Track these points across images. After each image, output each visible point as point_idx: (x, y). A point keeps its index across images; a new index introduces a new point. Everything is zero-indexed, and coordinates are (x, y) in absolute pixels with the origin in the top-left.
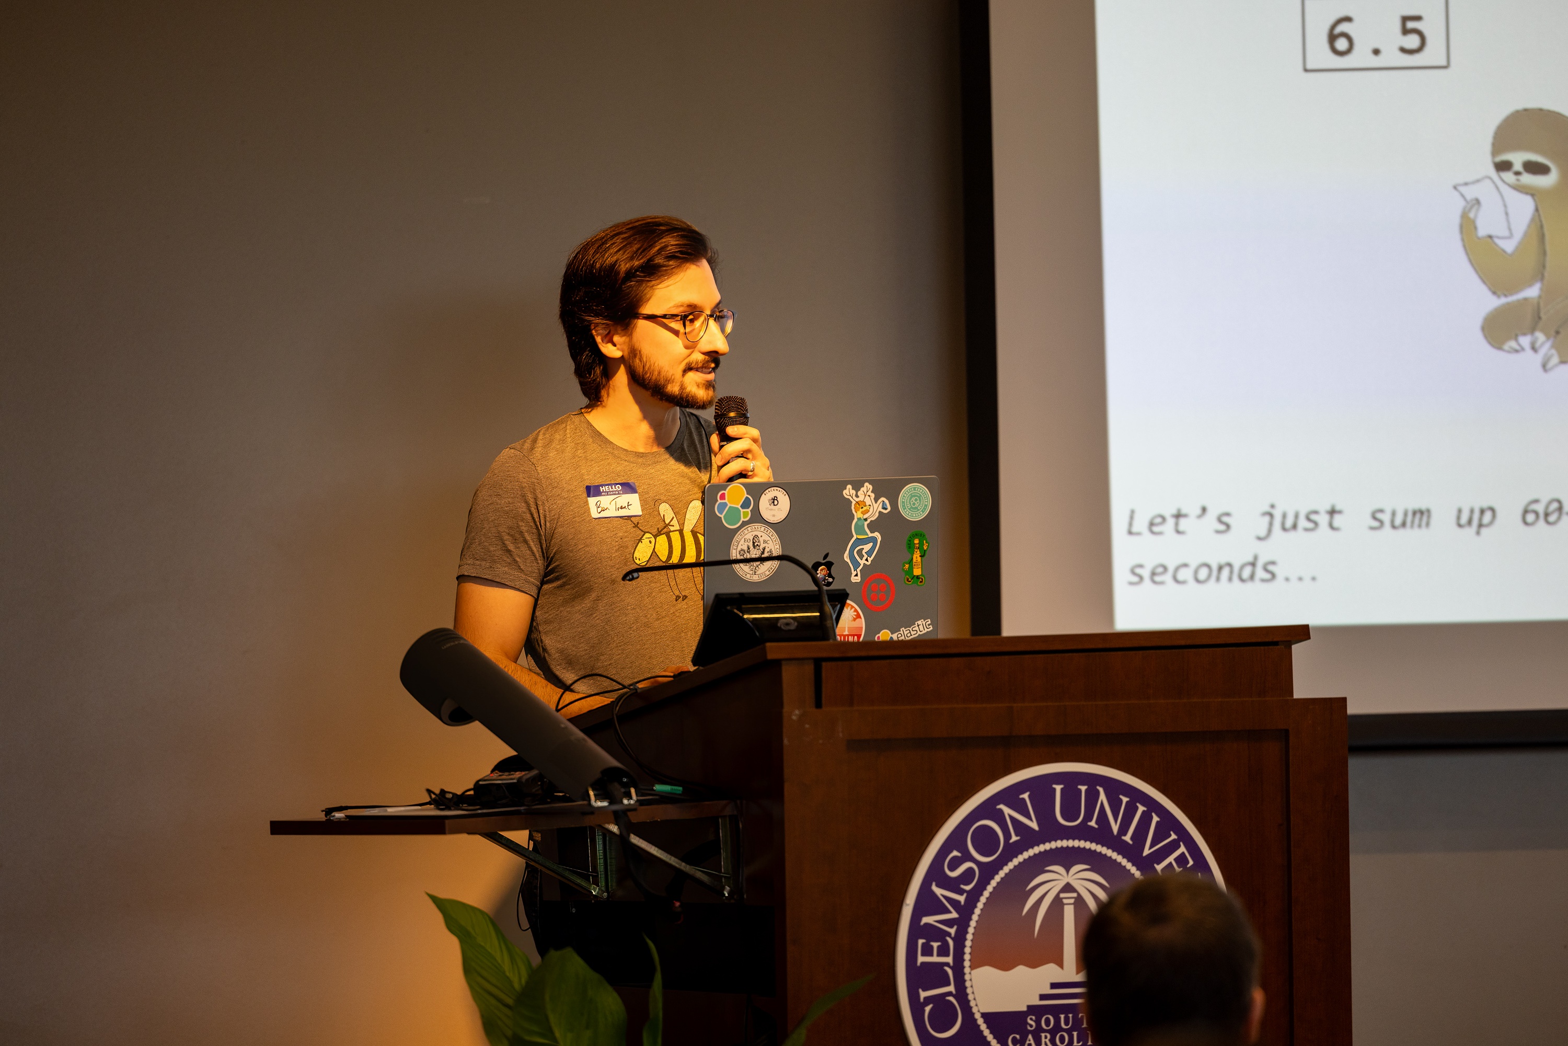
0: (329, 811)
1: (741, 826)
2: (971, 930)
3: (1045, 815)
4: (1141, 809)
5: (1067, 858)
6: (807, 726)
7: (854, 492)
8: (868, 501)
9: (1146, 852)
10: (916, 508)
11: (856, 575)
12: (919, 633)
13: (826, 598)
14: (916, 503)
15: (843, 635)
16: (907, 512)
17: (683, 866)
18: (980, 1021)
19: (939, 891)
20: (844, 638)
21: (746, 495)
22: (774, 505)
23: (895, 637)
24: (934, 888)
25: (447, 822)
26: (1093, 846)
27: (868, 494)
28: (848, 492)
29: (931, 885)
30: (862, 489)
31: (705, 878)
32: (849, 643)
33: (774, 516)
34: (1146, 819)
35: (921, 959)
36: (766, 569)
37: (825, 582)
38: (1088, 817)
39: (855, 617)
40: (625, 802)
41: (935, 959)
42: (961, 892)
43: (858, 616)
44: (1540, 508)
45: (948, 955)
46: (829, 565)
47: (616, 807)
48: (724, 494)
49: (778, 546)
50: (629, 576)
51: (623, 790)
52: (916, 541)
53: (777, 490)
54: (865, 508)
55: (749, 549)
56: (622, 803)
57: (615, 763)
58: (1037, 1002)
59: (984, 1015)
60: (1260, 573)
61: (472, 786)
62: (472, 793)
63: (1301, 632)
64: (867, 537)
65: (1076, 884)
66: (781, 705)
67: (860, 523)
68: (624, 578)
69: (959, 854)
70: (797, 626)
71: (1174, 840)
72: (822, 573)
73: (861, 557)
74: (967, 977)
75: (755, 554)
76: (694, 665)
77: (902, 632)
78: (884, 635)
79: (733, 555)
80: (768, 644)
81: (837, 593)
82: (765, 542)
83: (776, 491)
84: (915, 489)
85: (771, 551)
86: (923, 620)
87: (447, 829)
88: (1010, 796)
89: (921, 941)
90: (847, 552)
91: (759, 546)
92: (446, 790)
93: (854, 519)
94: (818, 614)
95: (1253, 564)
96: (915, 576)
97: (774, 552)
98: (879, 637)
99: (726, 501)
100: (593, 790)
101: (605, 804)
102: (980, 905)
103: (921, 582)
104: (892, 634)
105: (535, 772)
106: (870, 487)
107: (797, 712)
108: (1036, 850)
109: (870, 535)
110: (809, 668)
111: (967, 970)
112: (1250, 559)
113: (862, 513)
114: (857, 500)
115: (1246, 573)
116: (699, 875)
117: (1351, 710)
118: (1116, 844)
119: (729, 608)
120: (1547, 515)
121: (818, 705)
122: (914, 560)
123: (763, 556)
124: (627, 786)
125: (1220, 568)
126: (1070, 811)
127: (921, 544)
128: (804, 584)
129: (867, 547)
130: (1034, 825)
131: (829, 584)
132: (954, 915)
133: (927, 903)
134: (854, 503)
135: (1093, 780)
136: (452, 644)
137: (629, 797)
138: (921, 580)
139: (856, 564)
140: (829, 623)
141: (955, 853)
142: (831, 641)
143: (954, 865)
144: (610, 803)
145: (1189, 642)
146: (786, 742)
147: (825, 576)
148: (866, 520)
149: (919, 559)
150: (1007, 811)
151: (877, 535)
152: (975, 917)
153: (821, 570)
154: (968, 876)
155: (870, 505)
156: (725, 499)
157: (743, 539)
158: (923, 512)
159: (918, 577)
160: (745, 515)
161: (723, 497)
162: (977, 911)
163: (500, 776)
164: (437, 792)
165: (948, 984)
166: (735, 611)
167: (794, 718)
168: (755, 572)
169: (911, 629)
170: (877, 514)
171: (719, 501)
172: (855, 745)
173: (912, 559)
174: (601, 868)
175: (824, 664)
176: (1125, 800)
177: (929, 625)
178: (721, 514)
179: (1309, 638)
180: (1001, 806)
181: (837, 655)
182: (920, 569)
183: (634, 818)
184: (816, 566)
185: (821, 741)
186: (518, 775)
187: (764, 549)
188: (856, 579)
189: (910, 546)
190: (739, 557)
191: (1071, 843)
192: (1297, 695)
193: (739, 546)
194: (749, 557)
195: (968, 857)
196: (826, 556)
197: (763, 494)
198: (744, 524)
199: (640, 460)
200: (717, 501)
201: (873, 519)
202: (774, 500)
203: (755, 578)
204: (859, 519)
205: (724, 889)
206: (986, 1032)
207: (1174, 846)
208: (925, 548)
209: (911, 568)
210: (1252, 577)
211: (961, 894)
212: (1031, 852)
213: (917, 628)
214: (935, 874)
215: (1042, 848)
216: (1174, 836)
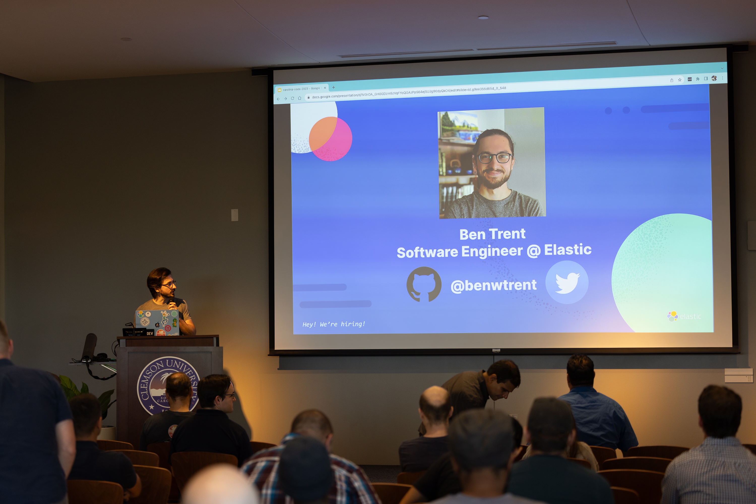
2: (151, 383)
3: (165, 364)
4: (183, 364)
5: (169, 372)
8: (165, 314)
9: (184, 371)
10: (175, 315)
12: (176, 335)
18: (152, 397)
19: (145, 376)
21: (143, 312)
23: (171, 335)
24: (144, 376)
26: (174, 370)
28: (162, 312)
34: (184, 366)
35: (141, 387)
36: (147, 324)
38: (173, 365)
39: (164, 332)
41: (144, 387)
42: (149, 377)
45: (146, 387)
46: (159, 324)
47: (87, 362)
58: (163, 395)
59: (153, 397)
73: (165, 323)
74: (150, 390)
78: (169, 335)
84: (174, 312)
88: (158, 362)
89: (141, 384)
90: (162, 322)
91: (145, 321)
102: (152, 379)
108: (163, 370)
109: (166, 319)
111: (150, 389)
126: (169, 364)
127: (176, 320)
129: (166, 321)
130: (163, 366)
132: (148, 380)
133: (143, 378)
135: (174, 359)
137: (89, 360)
139: (164, 324)
141: (148, 370)
143: (148, 372)
150: (158, 364)
151: (167, 319)
152: (151, 381)
154: (150, 374)
161: (139, 313)
162: (152, 380)
165: (146, 391)
170: (167, 316)
176: (180, 363)
178: (138, 315)
180: (157, 363)
191: (170, 369)
193: (142, 321)
195: (150, 371)
196: (158, 322)
198: (143, 317)
202: (148, 313)
203: (145, 326)
204: (164, 316)
206: (153, 399)
207: (189, 370)
209: (174, 325)
212: (162, 371)
214: (144, 374)
215: (164, 370)
216: (189, 369)
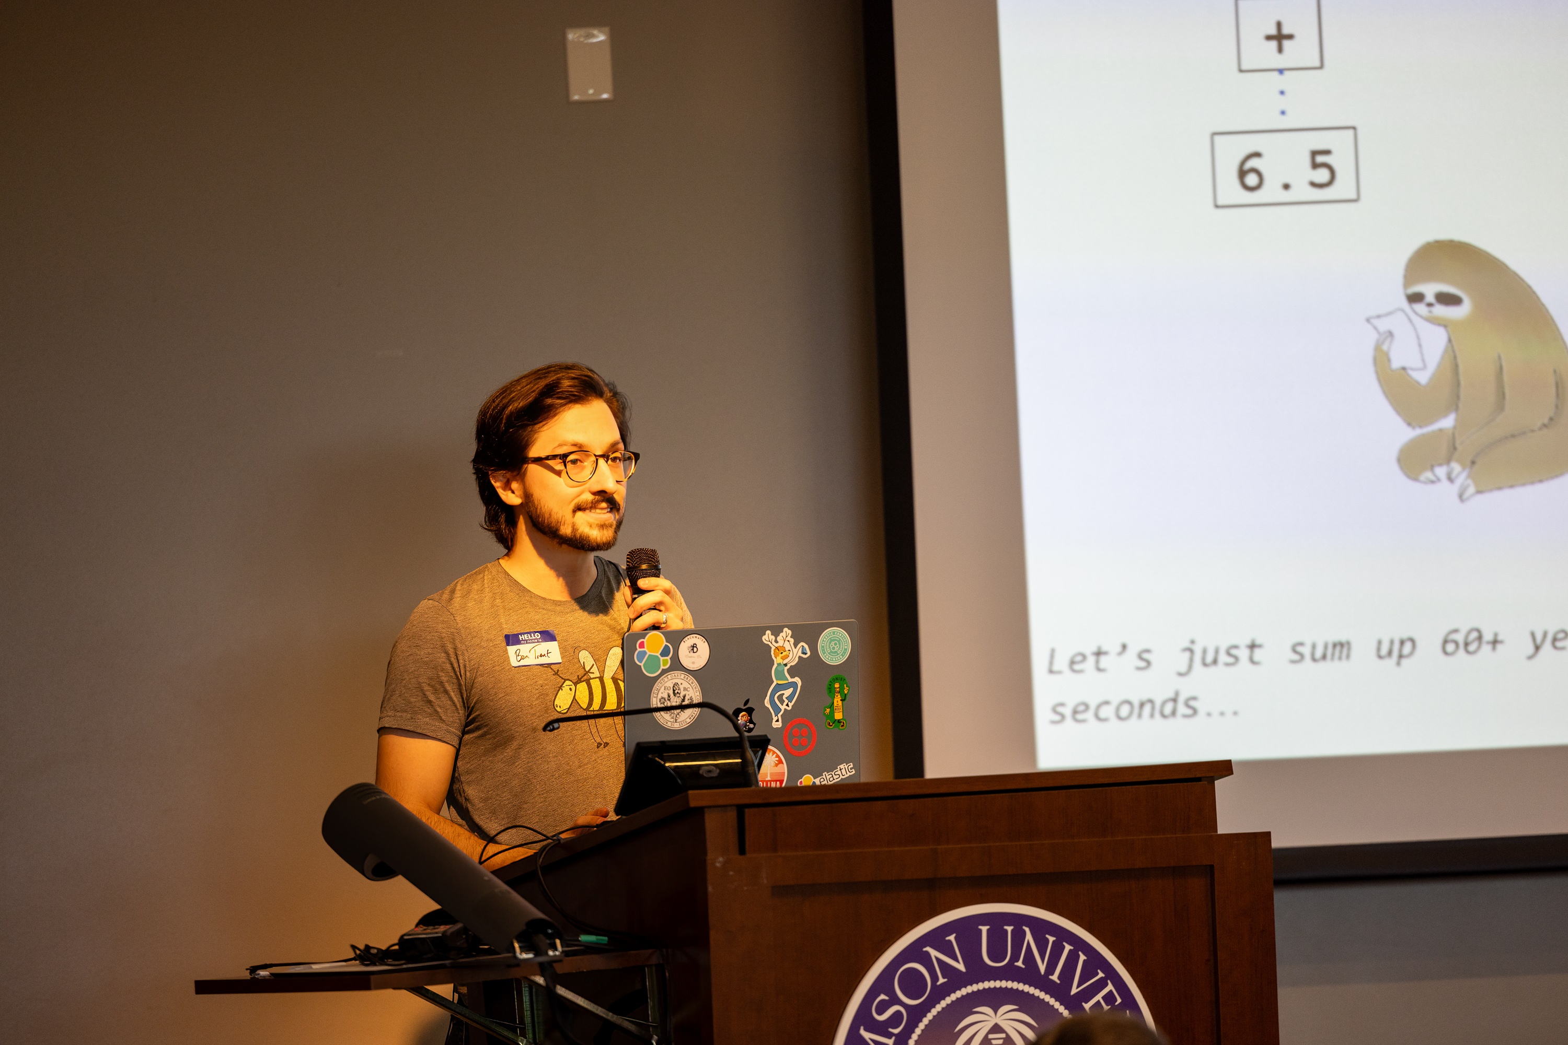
0: (253, 969)
1: (667, 974)
3: (971, 956)
4: (1068, 948)
5: (995, 999)
6: (731, 873)
7: (773, 638)
8: (787, 646)
9: (1074, 991)
10: (836, 652)
11: (777, 721)
12: (841, 777)
13: (747, 744)
14: (834, 646)
15: (765, 781)
16: (827, 657)
17: (610, 1016)
19: (867, 1035)
20: (767, 784)
21: (665, 643)
22: (694, 652)
23: (817, 782)
24: (862, 1032)
25: (373, 977)
26: (1021, 987)
27: (788, 639)
28: (768, 637)
29: (859, 1029)
30: (781, 634)
31: (632, 1028)
32: (771, 789)
33: (693, 663)
34: (1072, 959)
36: (687, 717)
37: (746, 728)
38: (1015, 957)
39: (777, 762)
40: (551, 953)
42: (889, 1036)
43: (780, 762)
44: (1460, 638)
46: (750, 711)
47: (541, 959)
48: (643, 642)
49: (698, 694)
50: (550, 726)
51: (548, 941)
52: (837, 685)
53: (696, 637)
54: (784, 654)
55: (669, 696)
56: (547, 954)
57: (539, 915)
60: (1182, 709)
61: (396, 941)
62: (396, 947)
63: (1224, 768)
64: (787, 682)
65: (1004, 1025)
66: (705, 852)
67: (780, 668)
68: (545, 729)
69: (886, 998)
70: (719, 773)
71: (1102, 978)
72: (743, 719)
73: (782, 702)
75: (675, 701)
76: (617, 815)
77: (824, 777)
78: (807, 780)
79: (654, 703)
80: (690, 792)
81: (758, 739)
82: (685, 689)
83: (697, 639)
84: (834, 633)
85: (691, 699)
86: (845, 764)
87: (372, 986)
88: (936, 938)
90: (768, 698)
91: (679, 694)
92: (371, 945)
93: (774, 664)
94: (739, 760)
95: (1175, 700)
96: (836, 720)
97: (694, 699)
98: (801, 783)
99: (645, 649)
100: (518, 942)
101: (531, 956)
103: (842, 726)
104: (814, 779)
105: (459, 926)
106: (789, 632)
107: (721, 859)
108: (964, 991)
109: (791, 680)
110: (732, 815)
112: (1171, 695)
113: (782, 658)
114: (777, 645)
115: (1168, 709)
116: (627, 1025)
117: (1275, 844)
118: (1043, 983)
119: (650, 756)
120: (1466, 644)
121: (742, 851)
122: (835, 704)
123: (684, 703)
124: (552, 937)
125: (1142, 705)
127: (841, 688)
128: (726, 731)
129: (787, 693)
130: (961, 967)
131: (750, 730)
134: (773, 648)
135: (1019, 921)
136: (374, 798)
137: (555, 949)
138: (842, 723)
139: (777, 710)
140: (751, 770)
141: (883, 997)
142: (753, 787)
143: (881, 1009)
144: (536, 955)
145: (1111, 780)
146: (710, 889)
147: (746, 721)
148: (786, 665)
149: (840, 703)
150: (933, 953)
151: (797, 680)
153: (742, 716)
154: (895, 1019)
155: (789, 650)
156: (644, 647)
157: (663, 688)
158: (843, 656)
159: (839, 721)
160: (665, 662)
161: (642, 645)
163: (425, 930)
164: (362, 947)
166: (657, 759)
167: (718, 865)
168: (676, 720)
169: (833, 773)
170: (797, 659)
171: (639, 650)
172: (780, 891)
173: (833, 703)
174: (528, 1020)
175: (747, 810)
176: (1051, 939)
177: (851, 769)
178: (641, 663)
179: (1233, 774)
180: (928, 949)
181: (760, 801)
182: (841, 713)
183: (560, 969)
184: (737, 712)
185: (745, 888)
186: (442, 928)
187: (684, 697)
188: (777, 725)
189: (831, 690)
190: (659, 705)
191: (998, 984)
192: (1220, 831)
193: (659, 695)
194: (669, 705)
195: (895, 1000)
196: (747, 702)
197: (683, 642)
198: (664, 672)
199: (558, 608)
200: (636, 649)
201: (793, 664)
202: (694, 647)
203: (676, 726)
204: (779, 664)
205: (651, 1037)
207: (1101, 984)
208: (846, 693)
209: (832, 713)
210: (1174, 713)
211: (890, 1038)
212: (958, 994)
213: (839, 772)
214: (863, 1018)
215: (969, 989)
216: (1101, 975)
